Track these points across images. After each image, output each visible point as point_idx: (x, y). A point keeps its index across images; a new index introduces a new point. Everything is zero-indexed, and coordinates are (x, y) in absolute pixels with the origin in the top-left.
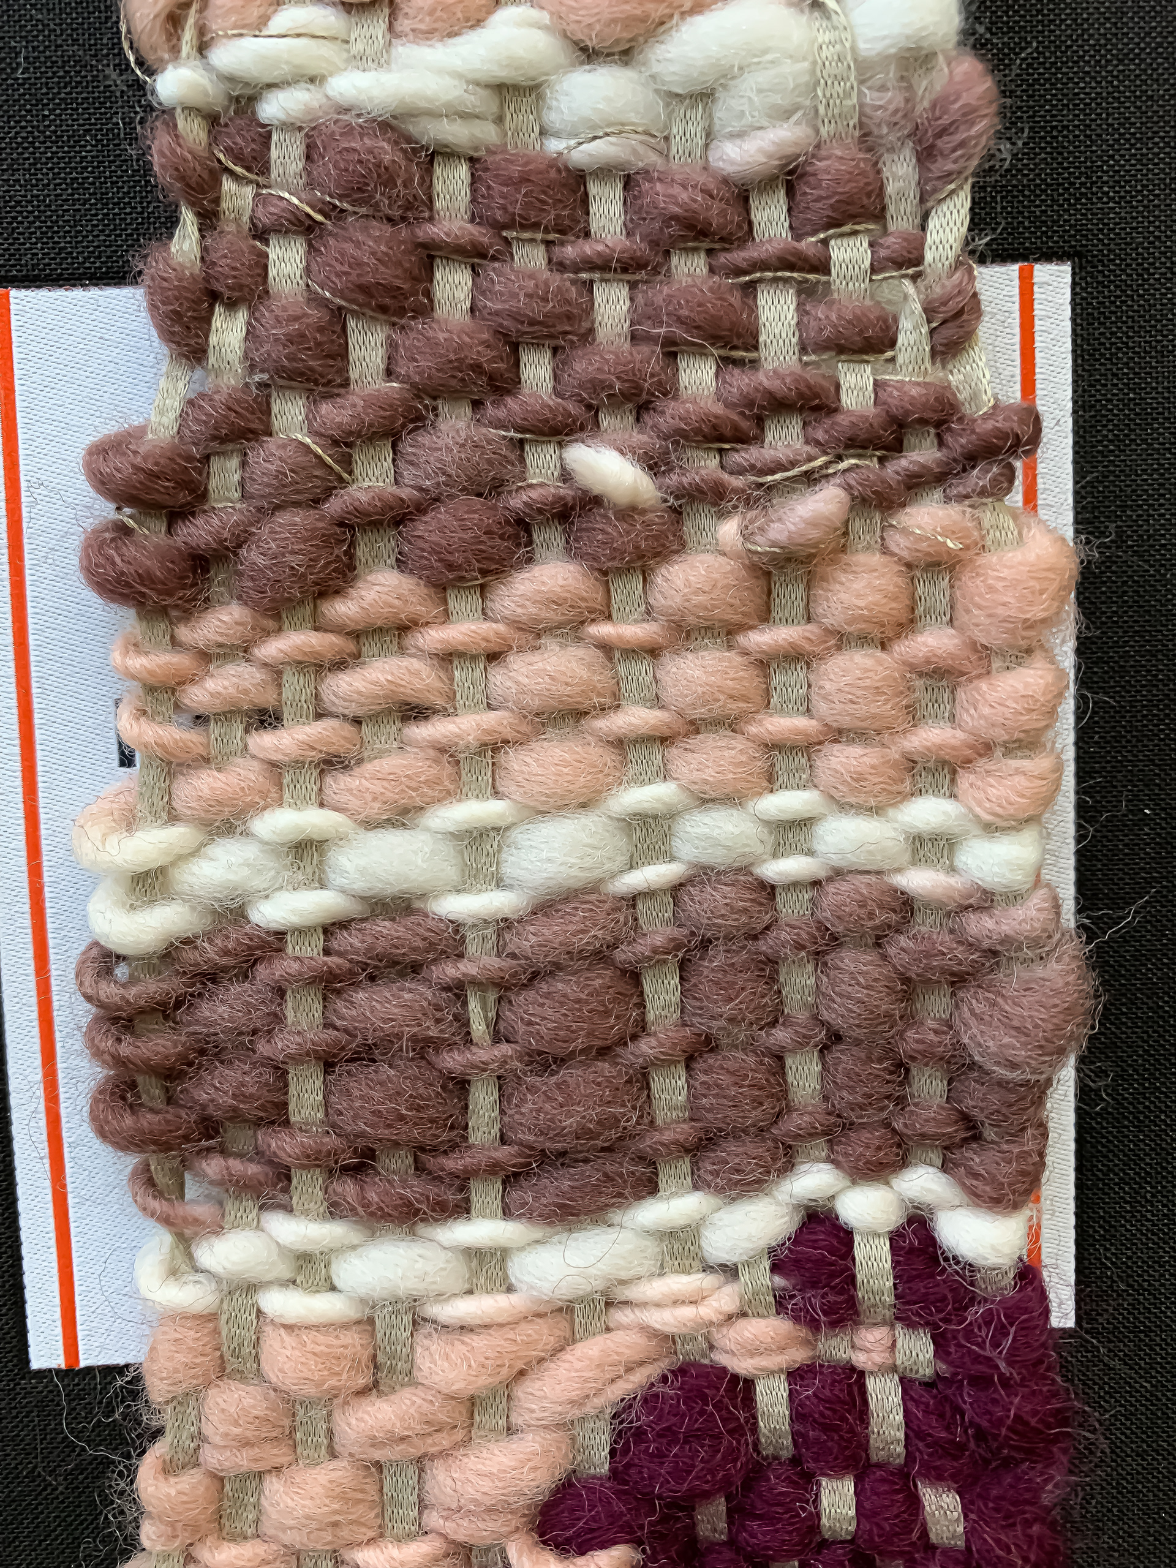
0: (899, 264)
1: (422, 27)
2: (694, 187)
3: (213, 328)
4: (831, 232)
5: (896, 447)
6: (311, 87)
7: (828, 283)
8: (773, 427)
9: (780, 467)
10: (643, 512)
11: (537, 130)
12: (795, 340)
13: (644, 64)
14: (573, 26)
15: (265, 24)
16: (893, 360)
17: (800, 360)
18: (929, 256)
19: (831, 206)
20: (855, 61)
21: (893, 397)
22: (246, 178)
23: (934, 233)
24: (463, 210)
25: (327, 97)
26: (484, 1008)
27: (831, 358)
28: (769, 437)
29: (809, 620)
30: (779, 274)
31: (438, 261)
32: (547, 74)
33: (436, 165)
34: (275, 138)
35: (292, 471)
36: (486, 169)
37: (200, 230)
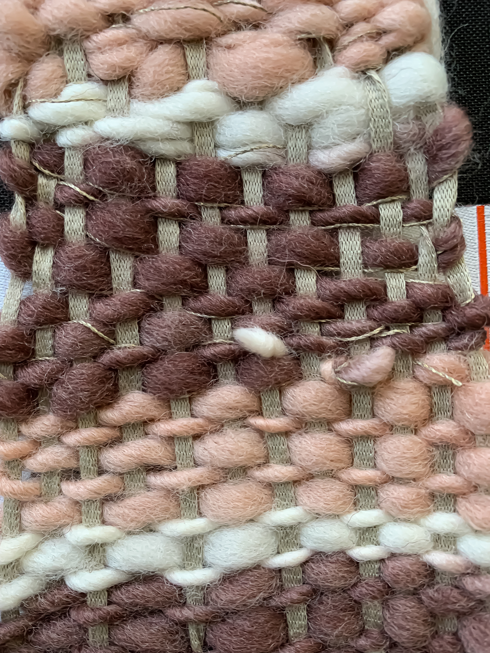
0: (418, 218)
1: (147, 93)
2: (303, 178)
3: (34, 261)
4: (380, 201)
5: (421, 320)
6: (85, 127)
7: (379, 229)
8: (349, 309)
9: (355, 334)
10: (279, 359)
11: (213, 145)
12: (360, 261)
13: (272, 109)
14: (232, 90)
15: (59, 94)
16: (416, 270)
17: (364, 272)
18: (436, 214)
19: (381, 188)
20: (391, 108)
21: (418, 294)
22: (51, 176)
23: (438, 201)
24: (172, 191)
25: (94, 132)
26: (198, 631)
27: (381, 270)
28: (347, 315)
29: (374, 416)
30: (351, 224)
31: (160, 219)
32: (218, 116)
33: (157, 166)
34: (66, 154)
35: (80, 342)
36: (185, 169)
37: (26, 207)
